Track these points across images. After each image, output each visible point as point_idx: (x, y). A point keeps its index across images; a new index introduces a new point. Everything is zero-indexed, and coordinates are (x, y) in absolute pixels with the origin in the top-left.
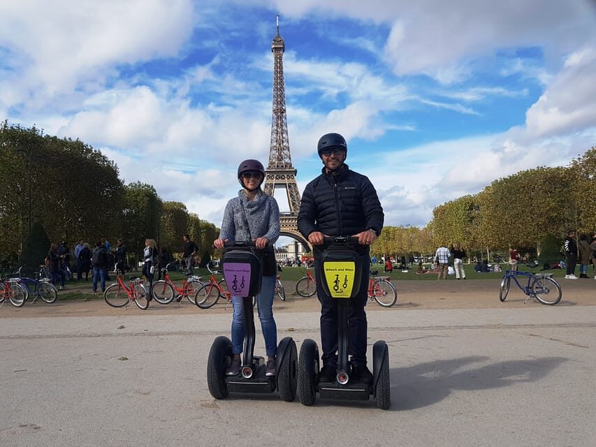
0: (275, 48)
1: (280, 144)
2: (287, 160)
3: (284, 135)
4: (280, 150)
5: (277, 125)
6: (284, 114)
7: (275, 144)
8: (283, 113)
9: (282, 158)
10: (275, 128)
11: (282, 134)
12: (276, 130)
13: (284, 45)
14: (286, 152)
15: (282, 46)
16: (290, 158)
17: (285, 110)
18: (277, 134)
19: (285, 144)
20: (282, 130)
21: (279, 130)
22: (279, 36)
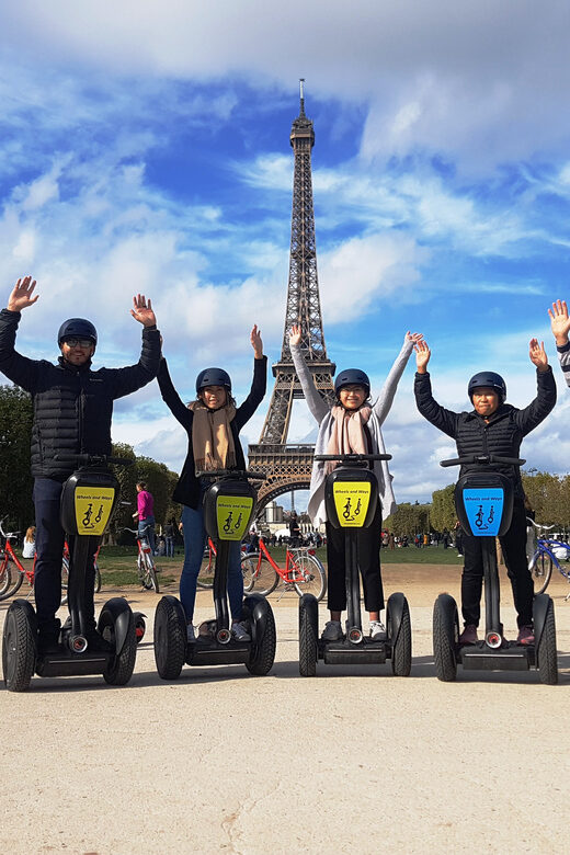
0: (297, 140)
1: (304, 317)
2: (317, 346)
3: (312, 300)
4: (305, 325)
5: (299, 281)
6: (312, 261)
7: (294, 316)
8: (310, 257)
9: (307, 341)
10: (295, 286)
11: (309, 296)
12: (297, 290)
13: (313, 133)
14: (315, 330)
15: (309, 135)
16: (322, 343)
17: (314, 254)
18: (299, 296)
19: (313, 316)
20: (309, 290)
21: (303, 290)
22: (303, 117)
